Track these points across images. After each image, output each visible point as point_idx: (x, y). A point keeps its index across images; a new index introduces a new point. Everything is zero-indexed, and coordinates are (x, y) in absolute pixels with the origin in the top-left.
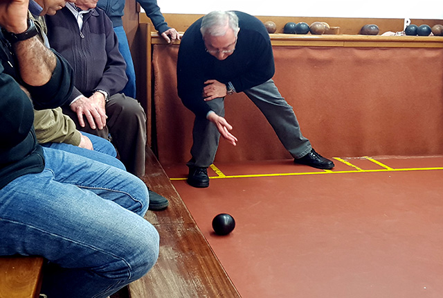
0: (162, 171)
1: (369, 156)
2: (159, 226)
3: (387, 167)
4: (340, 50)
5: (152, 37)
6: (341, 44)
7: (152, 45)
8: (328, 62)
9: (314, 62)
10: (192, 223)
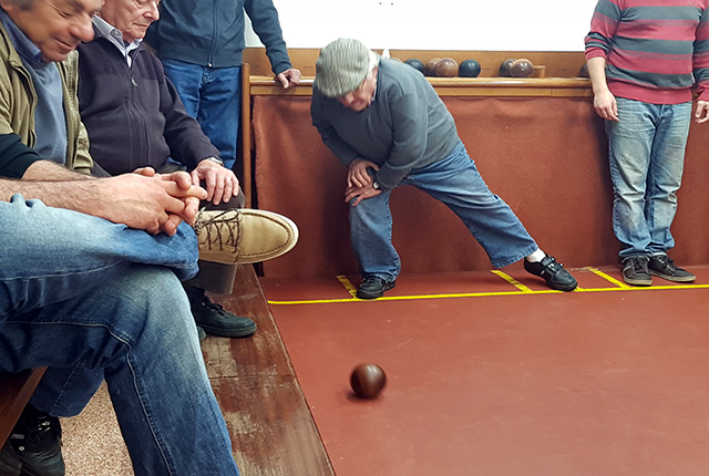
0: (259, 292)
1: (594, 266)
2: (236, 379)
3: (620, 284)
4: (546, 102)
5: (251, 85)
6: (547, 93)
7: (252, 97)
8: (528, 120)
9: (504, 121)
10: (290, 375)
